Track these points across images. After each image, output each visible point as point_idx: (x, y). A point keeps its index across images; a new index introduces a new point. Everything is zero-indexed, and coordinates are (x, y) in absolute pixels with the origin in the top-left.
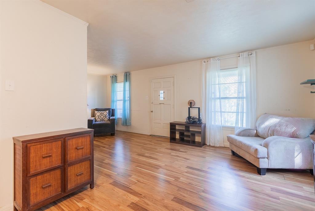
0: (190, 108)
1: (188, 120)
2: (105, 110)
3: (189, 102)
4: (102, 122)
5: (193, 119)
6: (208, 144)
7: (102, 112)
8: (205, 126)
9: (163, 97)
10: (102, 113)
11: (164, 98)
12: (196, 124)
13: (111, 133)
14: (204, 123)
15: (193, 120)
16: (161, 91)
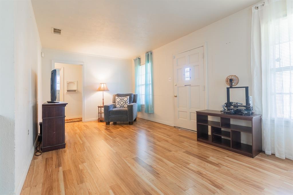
0: (230, 89)
1: (226, 108)
2: (126, 95)
3: (227, 79)
4: (121, 109)
5: (235, 106)
6: (268, 152)
7: (122, 97)
8: (261, 120)
9: (189, 76)
10: (123, 99)
11: (190, 78)
12: (242, 115)
13: (129, 122)
14: (257, 113)
15: (236, 109)
16: (186, 69)
